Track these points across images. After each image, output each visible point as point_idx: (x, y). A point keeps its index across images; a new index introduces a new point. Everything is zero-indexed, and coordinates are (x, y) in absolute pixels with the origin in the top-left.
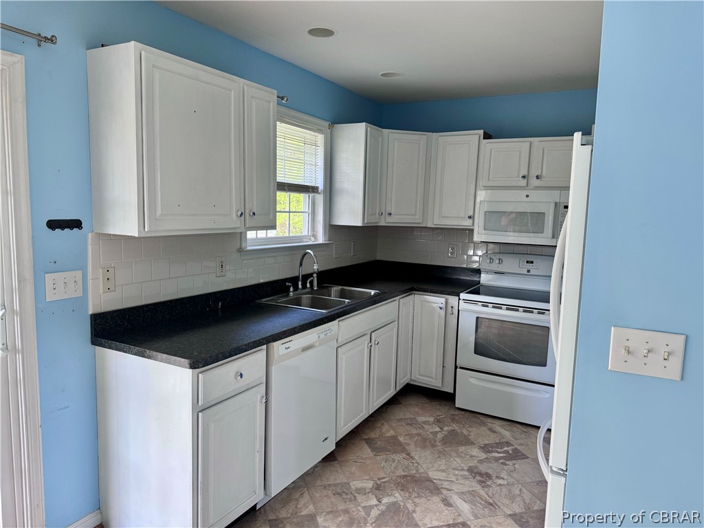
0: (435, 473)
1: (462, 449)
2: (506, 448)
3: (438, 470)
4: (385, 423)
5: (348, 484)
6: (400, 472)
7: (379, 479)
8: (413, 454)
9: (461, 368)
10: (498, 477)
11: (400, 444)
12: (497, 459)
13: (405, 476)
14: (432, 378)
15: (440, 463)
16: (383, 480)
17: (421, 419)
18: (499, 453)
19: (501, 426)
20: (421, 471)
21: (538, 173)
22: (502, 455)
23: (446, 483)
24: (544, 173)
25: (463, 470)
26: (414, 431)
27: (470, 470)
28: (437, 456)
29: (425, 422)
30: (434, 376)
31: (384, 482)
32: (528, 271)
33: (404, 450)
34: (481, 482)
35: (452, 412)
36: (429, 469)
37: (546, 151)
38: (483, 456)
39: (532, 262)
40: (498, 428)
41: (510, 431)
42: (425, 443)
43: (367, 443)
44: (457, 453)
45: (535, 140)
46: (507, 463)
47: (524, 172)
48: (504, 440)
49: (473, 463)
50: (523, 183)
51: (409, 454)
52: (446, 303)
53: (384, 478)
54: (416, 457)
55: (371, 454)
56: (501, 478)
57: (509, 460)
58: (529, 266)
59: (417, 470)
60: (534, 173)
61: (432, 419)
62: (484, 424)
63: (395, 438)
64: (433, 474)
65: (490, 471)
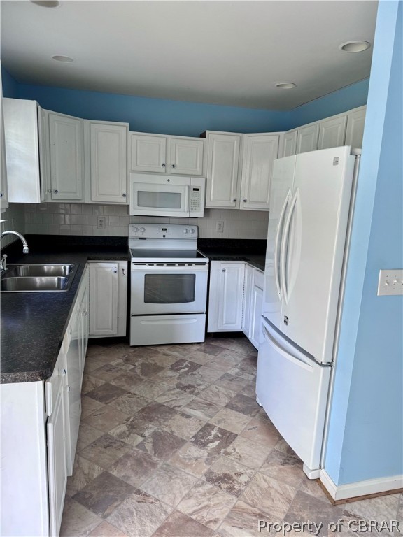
0: (160, 398)
1: (160, 374)
2: (185, 364)
3: (159, 396)
4: (90, 377)
5: (108, 434)
6: (136, 409)
7: (127, 420)
8: (132, 391)
9: (133, 315)
10: (198, 385)
11: (116, 388)
12: (186, 373)
13: (143, 410)
14: (108, 329)
15: (156, 390)
16: (131, 420)
17: (114, 363)
18: (184, 368)
19: (169, 350)
20: (150, 401)
21: (173, 163)
22: (187, 369)
23: (173, 403)
24: (177, 164)
25: (174, 389)
26: (118, 374)
27: (178, 386)
28: (149, 386)
29: (118, 365)
30: (110, 327)
31: (133, 421)
32: (164, 236)
33: (123, 392)
34: (192, 392)
35: (131, 351)
36: (153, 397)
37: (177, 147)
38: (177, 374)
39: (166, 229)
40: (168, 352)
41: (177, 351)
42: (133, 379)
43: (91, 397)
44: (160, 378)
45: (170, 137)
46: (194, 373)
47: (162, 162)
48: (179, 359)
49: (176, 382)
50: (162, 170)
51: (129, 393)
52: (118, 266)
53: (129, 418)
54: (137, 393)
55: (103, 404)
56: (200, 385)
57: (194, 371)
58: (164, 232)
59: (147, 402)
60: (170, 163)
61: (121, 361)
62: (157, 352)
63: (107, 384)
64: (161, 400)
65: (190, 383)
